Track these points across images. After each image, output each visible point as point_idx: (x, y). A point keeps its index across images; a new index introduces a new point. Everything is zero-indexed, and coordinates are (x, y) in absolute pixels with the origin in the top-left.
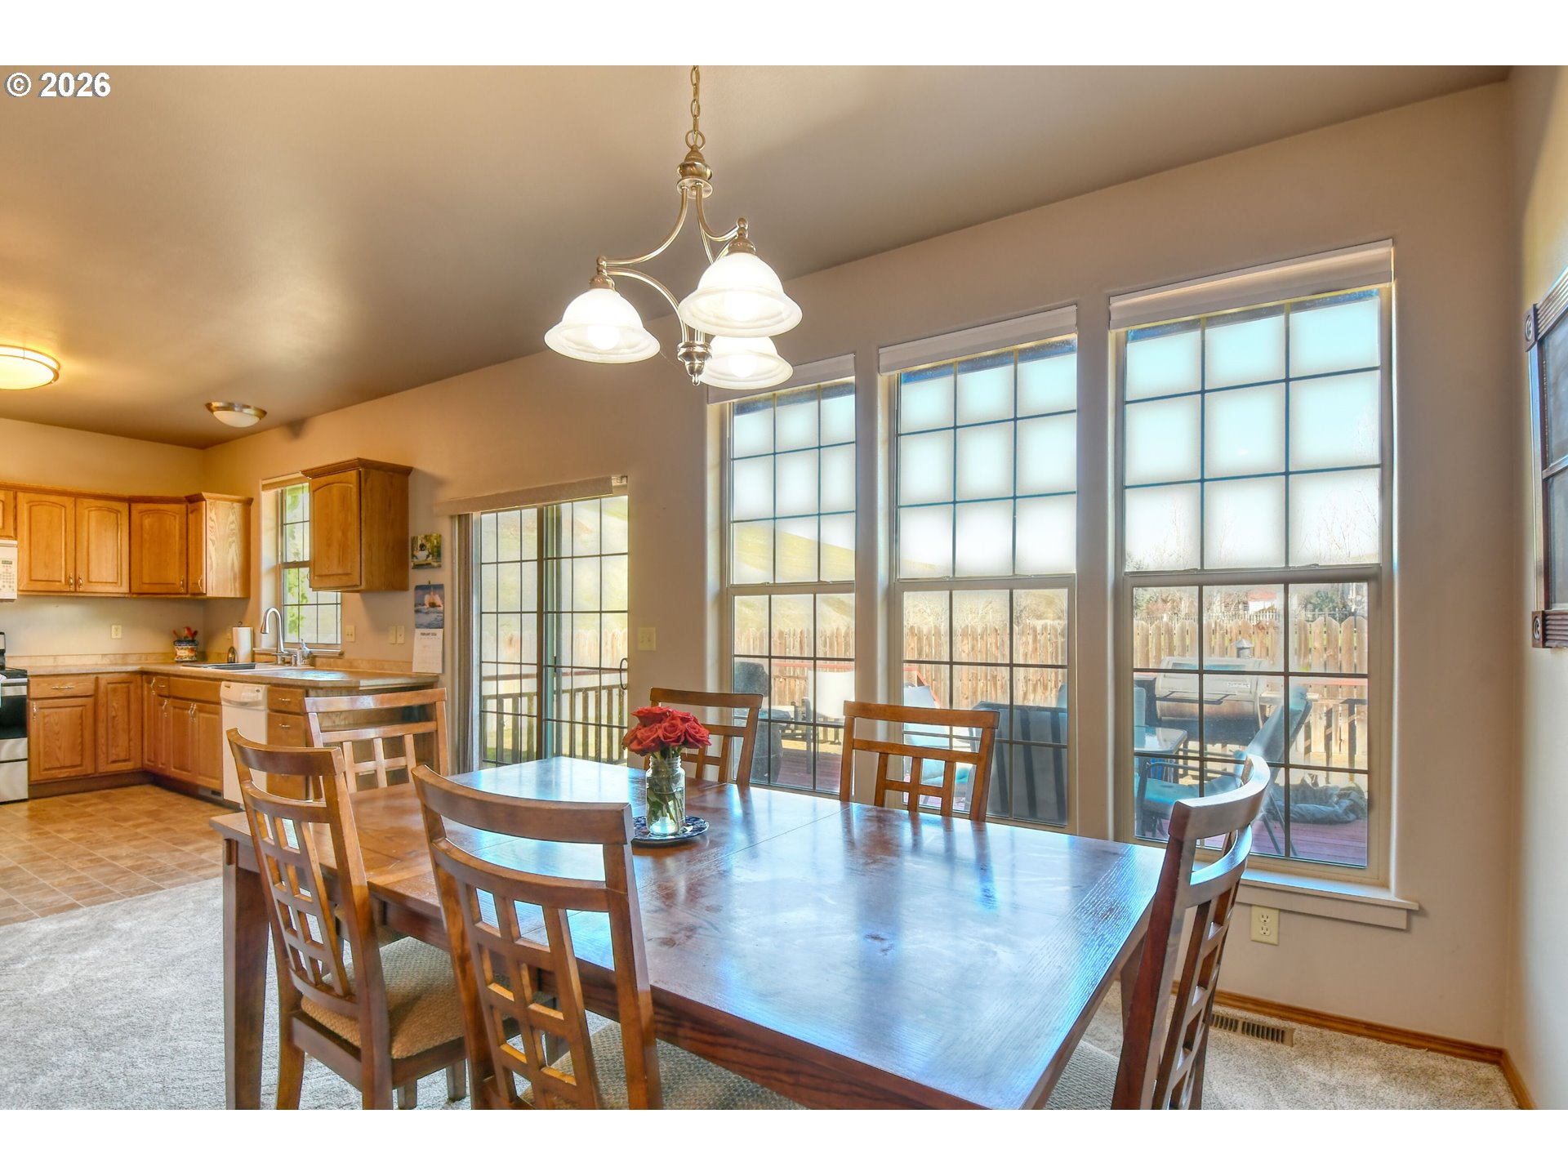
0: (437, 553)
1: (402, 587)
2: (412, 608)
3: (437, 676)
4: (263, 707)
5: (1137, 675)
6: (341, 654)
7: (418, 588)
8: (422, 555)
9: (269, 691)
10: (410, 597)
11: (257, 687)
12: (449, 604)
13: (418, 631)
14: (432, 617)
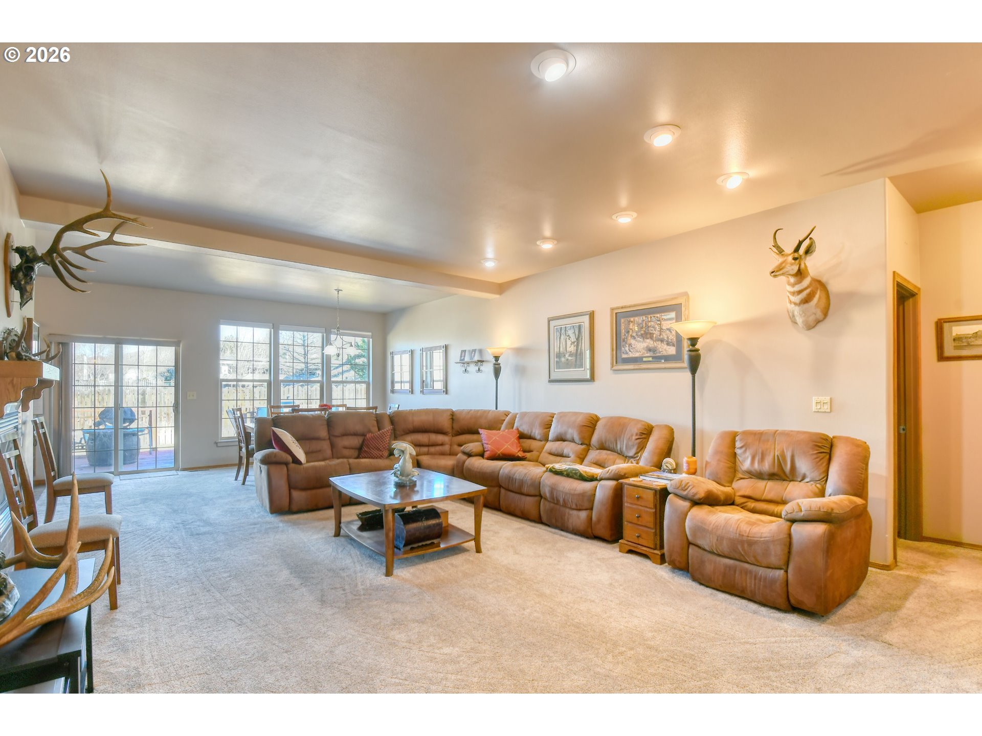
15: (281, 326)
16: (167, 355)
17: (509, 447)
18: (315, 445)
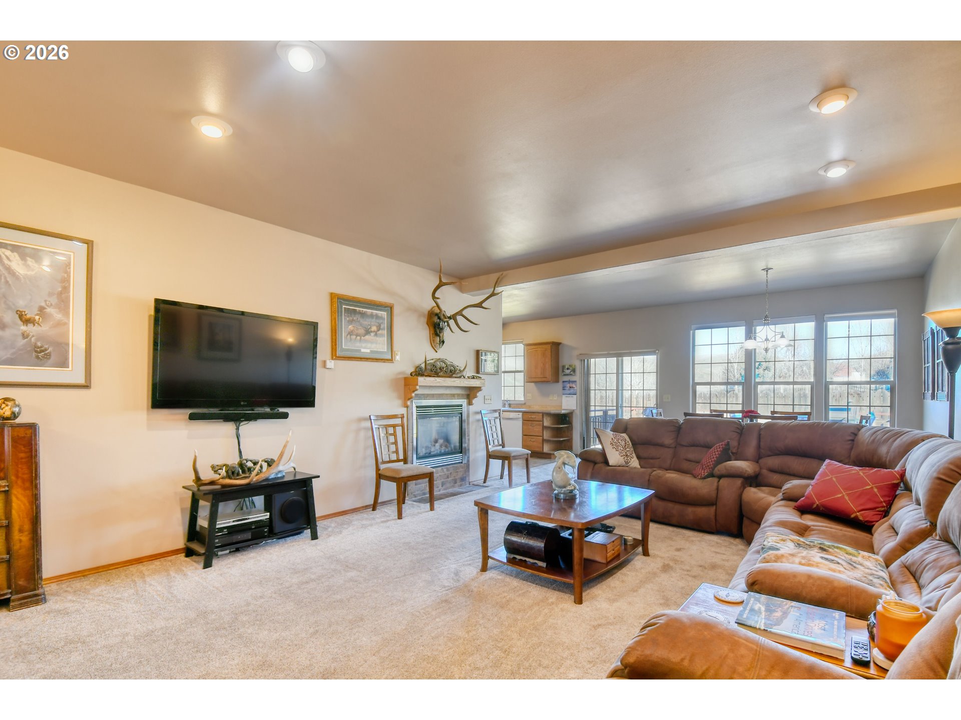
0: (574, 371)
1: (557, 381)
2: (561, 388)
3: (574, 410)
4: (521, 419)
5: (830, 407)
6: (525, 404)
7: (563, 382)
8: (567, 372)
9: (523, 415)
10: (560, 385)
11: (519, 413)
12: (578, 387)
13: (564, 396)
14: (572, 391)
15: (755, 322)
16: (651, 361)
17: (847, 498)
18: (652, 451)
